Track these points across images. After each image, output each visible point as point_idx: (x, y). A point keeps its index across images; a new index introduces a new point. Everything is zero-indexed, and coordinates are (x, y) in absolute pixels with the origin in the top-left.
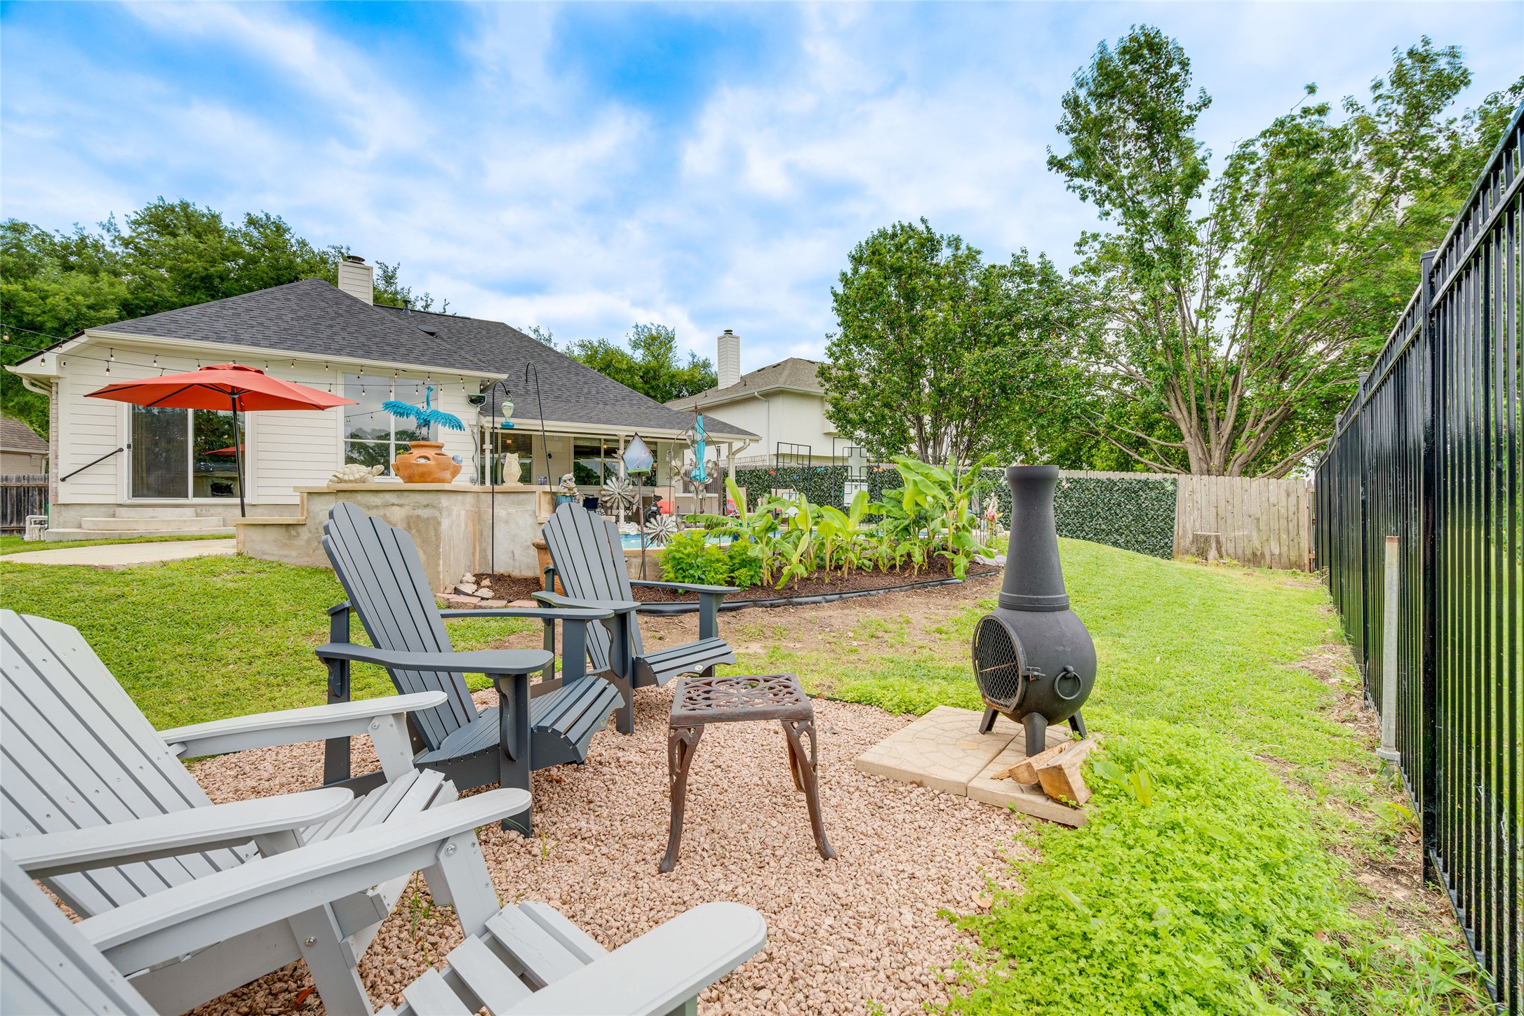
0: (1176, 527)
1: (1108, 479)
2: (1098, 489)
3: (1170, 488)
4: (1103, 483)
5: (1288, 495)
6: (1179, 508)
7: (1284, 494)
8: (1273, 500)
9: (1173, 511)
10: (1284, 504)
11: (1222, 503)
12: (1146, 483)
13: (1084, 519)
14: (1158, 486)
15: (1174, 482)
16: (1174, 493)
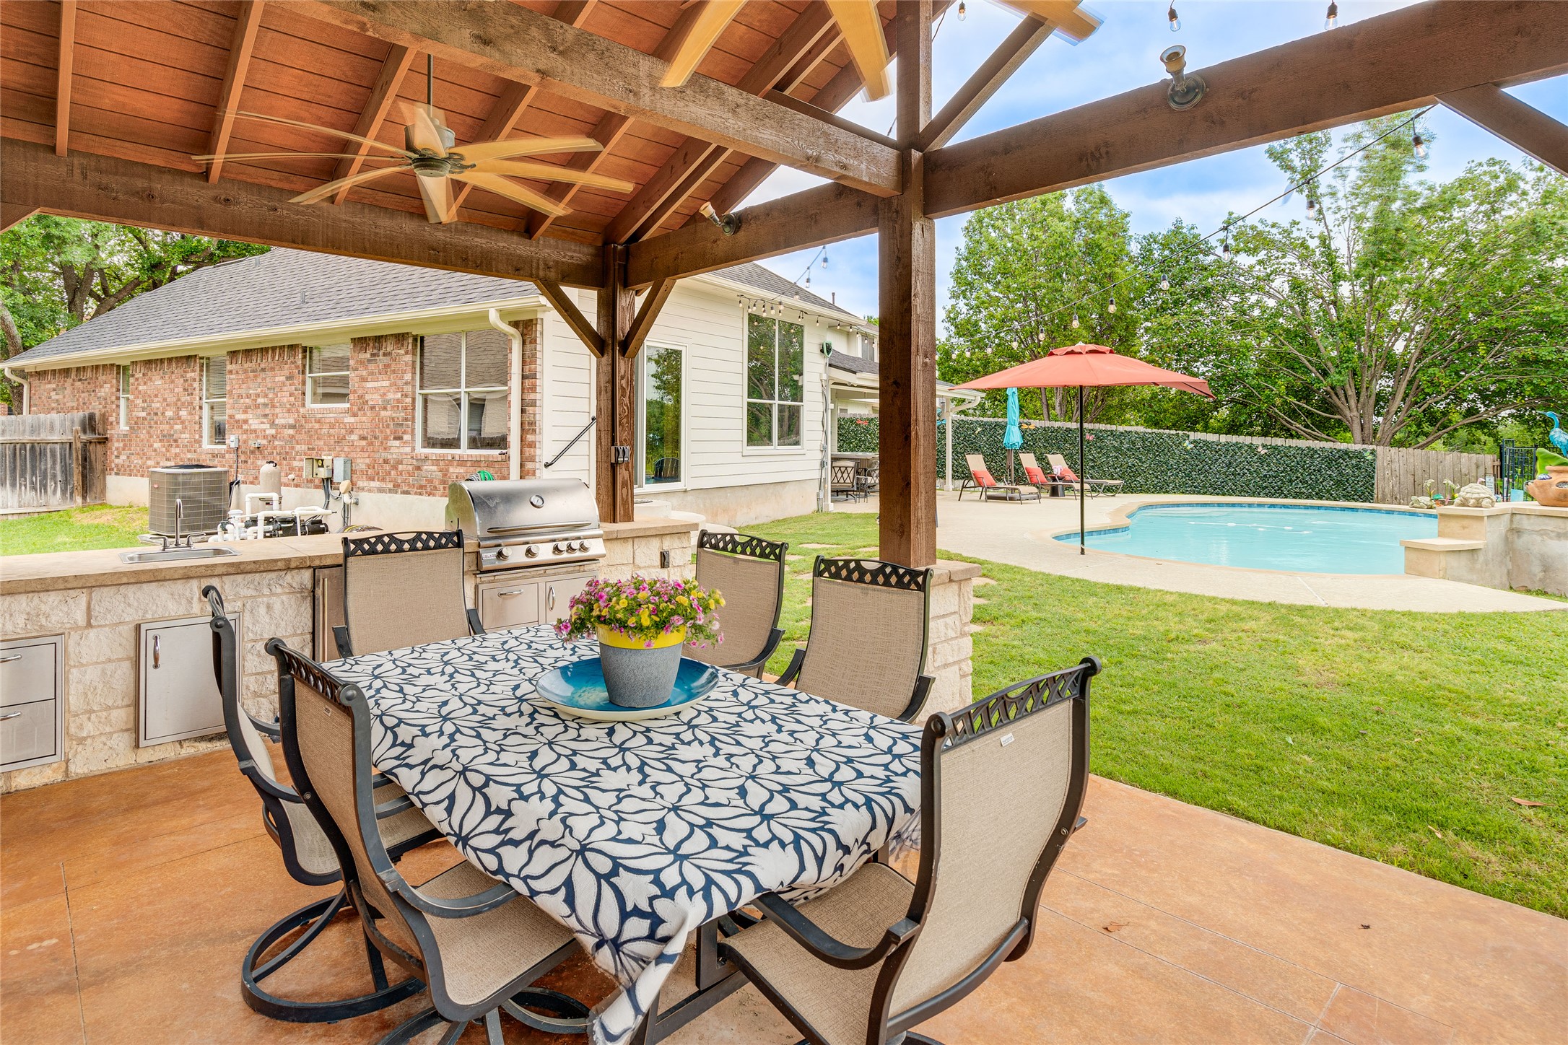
0: (1375, 491)
1: (1308, 448)
2: (1298, 457)
3: (1370, 457)
4: (1303, 450)
5: (1478, 467)
6: (1378, 475)
7: (1474, 467)
8: (1464, 471)
9: (1373, 478)
10: (1474, 474)
11: (1419, 472)
12: (1346, 452)
13: (1283, 483)
14: (1359, 455)
15: (1373, 453)
16: (1372, 463)
